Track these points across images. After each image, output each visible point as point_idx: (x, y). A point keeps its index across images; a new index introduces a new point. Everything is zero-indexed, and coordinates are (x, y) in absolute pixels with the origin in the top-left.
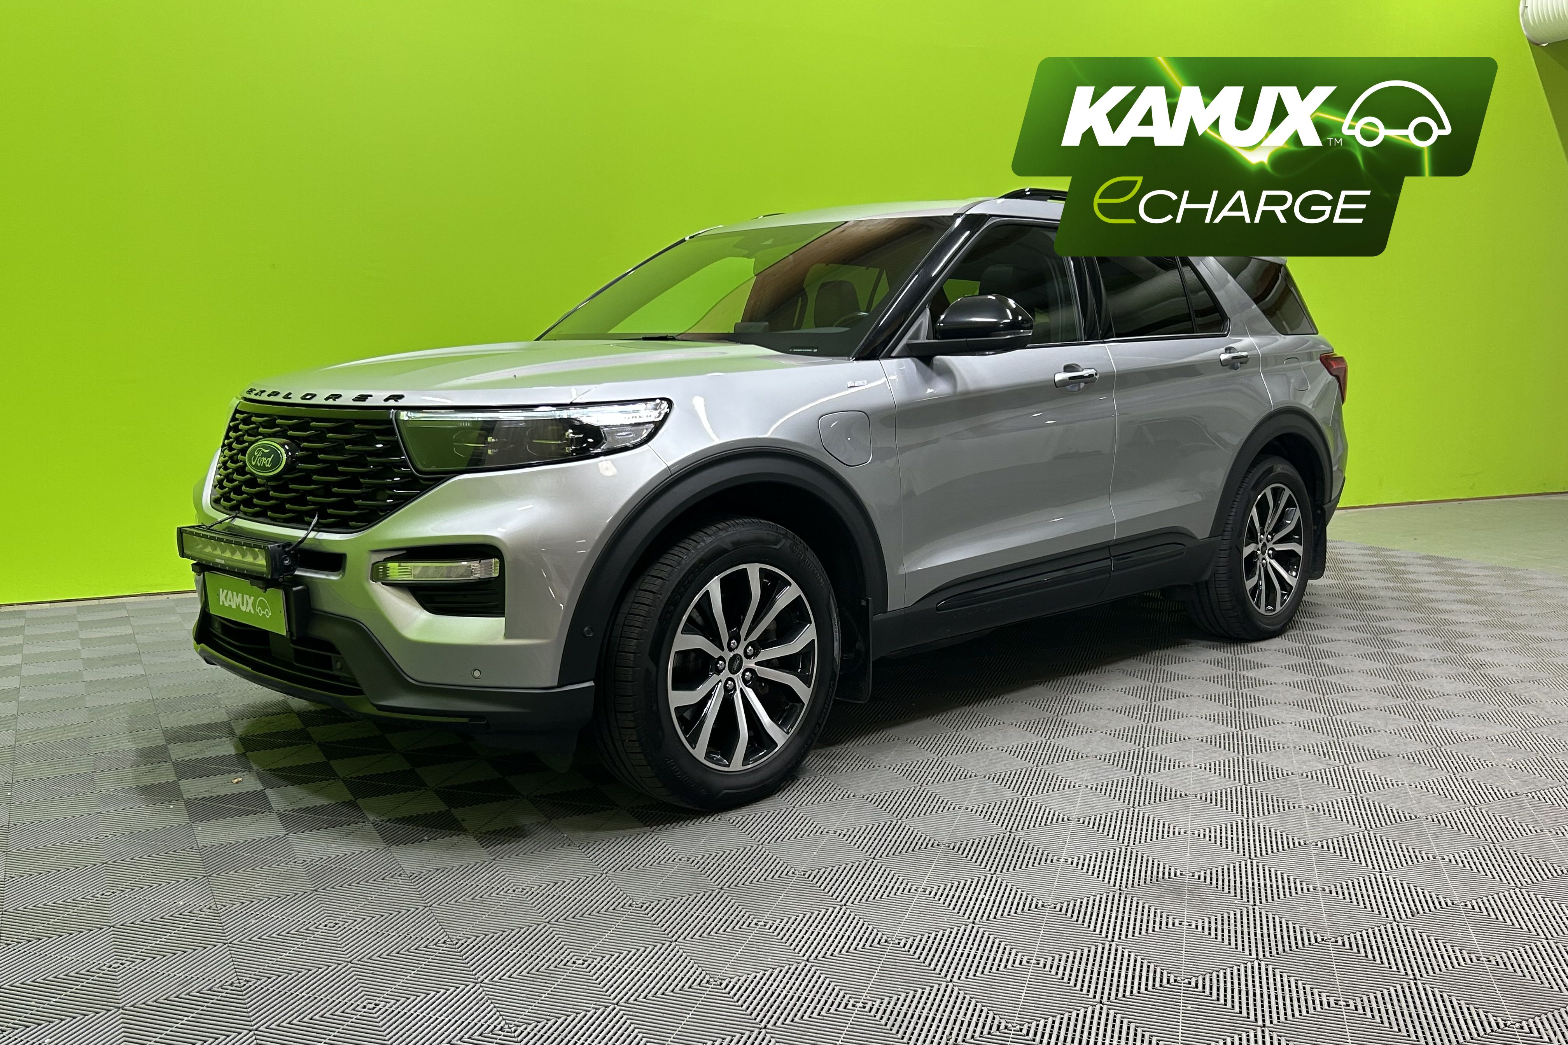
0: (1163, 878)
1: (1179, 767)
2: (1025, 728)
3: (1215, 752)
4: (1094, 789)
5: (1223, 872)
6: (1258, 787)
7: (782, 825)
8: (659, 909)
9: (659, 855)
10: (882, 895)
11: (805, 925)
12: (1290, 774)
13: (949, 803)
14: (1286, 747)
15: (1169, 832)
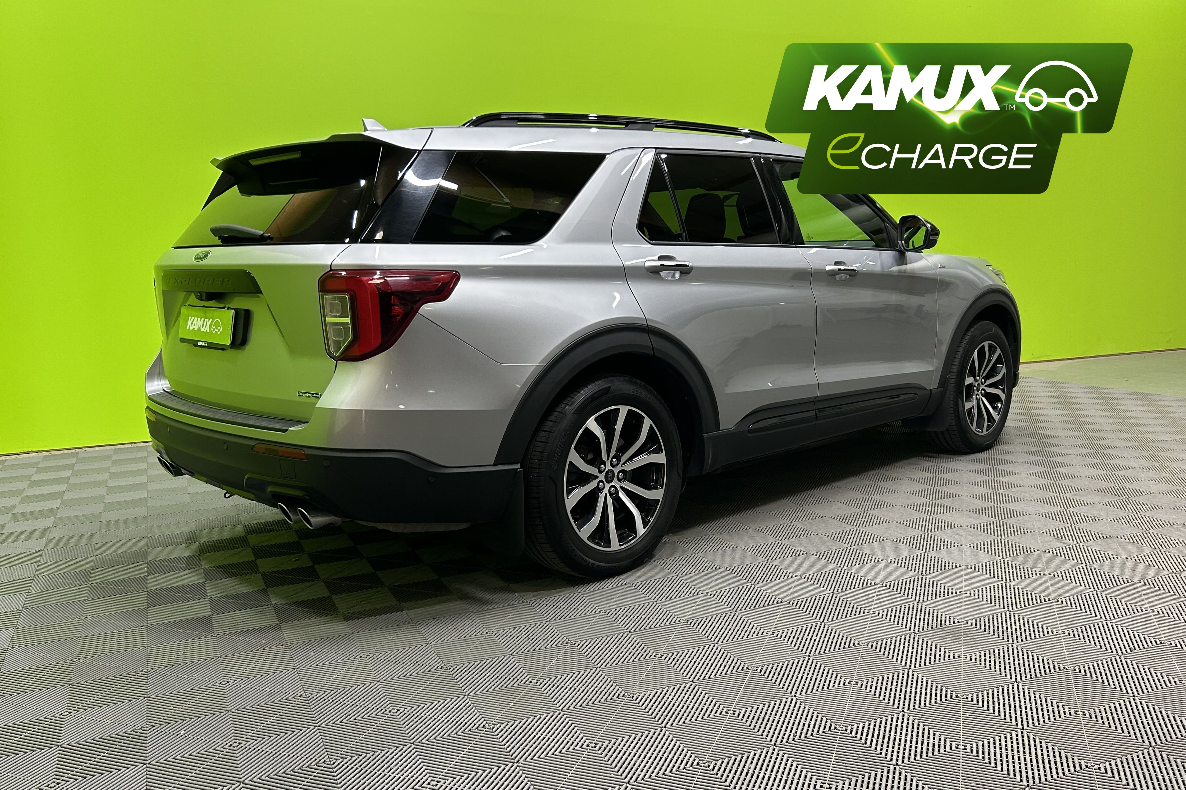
0: (945, 624)
1: (954, 546)
2: (841, 520)
3: (980, 535)
4: (893, 562)
5: (989, 620)
6: (1014, 560)
7: (669, 588)
8: (587, 646)
9: (585, 608)
10: (743, 637)
11: (689, 657)
12: (1036, 550)
13: (788, 572)
14: (1032, 531)
15: (948, 593)
